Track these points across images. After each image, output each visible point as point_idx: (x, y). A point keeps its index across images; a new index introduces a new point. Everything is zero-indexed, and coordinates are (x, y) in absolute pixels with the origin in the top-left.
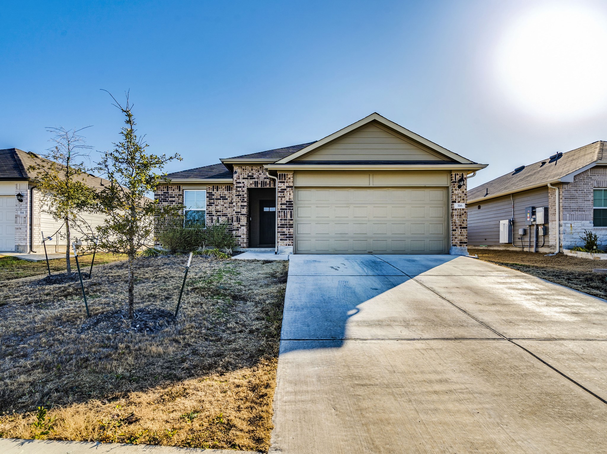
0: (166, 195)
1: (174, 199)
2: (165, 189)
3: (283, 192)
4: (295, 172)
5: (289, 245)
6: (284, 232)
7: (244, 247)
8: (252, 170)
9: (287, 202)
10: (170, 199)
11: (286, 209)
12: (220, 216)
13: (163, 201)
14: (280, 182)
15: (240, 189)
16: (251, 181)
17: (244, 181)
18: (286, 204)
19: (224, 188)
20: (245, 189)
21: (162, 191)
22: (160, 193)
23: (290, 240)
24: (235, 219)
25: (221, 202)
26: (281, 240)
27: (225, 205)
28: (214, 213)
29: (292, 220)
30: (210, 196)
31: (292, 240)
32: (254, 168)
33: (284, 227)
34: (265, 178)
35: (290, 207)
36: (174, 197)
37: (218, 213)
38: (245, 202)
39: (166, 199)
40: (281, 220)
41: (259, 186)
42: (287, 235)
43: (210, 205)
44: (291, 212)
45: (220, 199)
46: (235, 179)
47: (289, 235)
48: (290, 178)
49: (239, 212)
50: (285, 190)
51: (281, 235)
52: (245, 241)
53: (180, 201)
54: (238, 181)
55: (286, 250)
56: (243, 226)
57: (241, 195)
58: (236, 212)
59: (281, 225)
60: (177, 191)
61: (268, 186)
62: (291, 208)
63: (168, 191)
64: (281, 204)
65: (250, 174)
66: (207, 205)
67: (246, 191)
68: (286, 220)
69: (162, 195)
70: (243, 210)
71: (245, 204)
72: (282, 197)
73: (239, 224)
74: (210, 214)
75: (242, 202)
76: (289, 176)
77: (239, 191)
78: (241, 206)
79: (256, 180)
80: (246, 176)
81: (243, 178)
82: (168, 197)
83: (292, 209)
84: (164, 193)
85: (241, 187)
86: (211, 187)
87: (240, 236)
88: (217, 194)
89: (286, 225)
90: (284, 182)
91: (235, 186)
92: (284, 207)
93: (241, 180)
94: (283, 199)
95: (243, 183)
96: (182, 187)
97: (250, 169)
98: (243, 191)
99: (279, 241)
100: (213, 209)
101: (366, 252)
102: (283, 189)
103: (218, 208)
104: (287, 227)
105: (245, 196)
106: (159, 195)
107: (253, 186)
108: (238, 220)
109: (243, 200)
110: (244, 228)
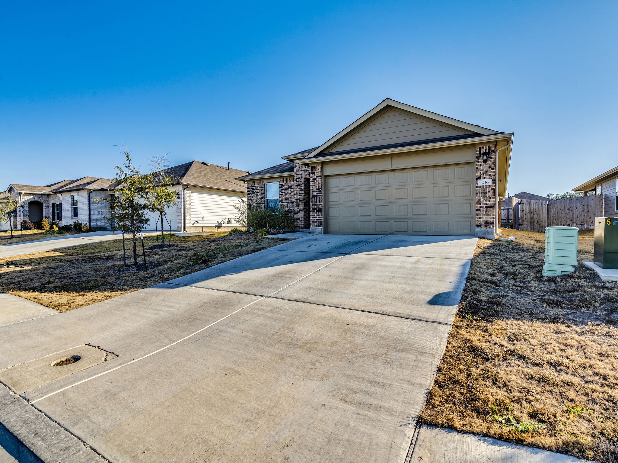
1: (258, 191)
2: (253, 184)
3: (314, 181)
4: (323, 164)
5: (318, 226)
6: (314, 215)
7: (302, 228)
9: (317, 189)
10: (257, 191)
11: (316, 196)
12: (288, 202)
13: (252, 193)
14: (312, 173)
15: (299, 180)
16: (307, 173)
17: (301, 173)
18: (316, 192)
19: (291, 179)
20: (302, 180)
21: (251, 185)
23: (319, 222)
24: (295, 205)
25: (289, 191)
26: (314, 222)
27: (292, 194)
28: (284, 200)
29: (320, 205)
30: (281, 186)
31: (321, 222)
33: (314, 211)
35: (319, 193)
36: (259, 189)
37: (288, 201)
38: (303, 190)
40: (312, 205)
42: (316, 217)
43: (281, 194)
44: (320, 198)
45: (288, 189)
46: (295, 172)
47: (318, 217)
48: (319, 169)
49: (298, 199)
50: (315, 179)
51: (312, 218)
52: (303, 222)
53: (263, 192)
54: (297, 173)
55: (316, 230)
56: (301, 210)
57: (299, 185)
58: (296, 199)
59: (312, 209)
60: (260, 184)
62: (320, 195)
63: (255, 185)
64: (313, 192)
66: (280, 194)
67: (303, 182)
68: (316, 205)
70: (301, 197)
71: (303, 192)
72: (313, 185)
73: (298, 208)
74: (282, 201)
75: (300, 190)
76: (318, 168)
77: (298, 182)
78: (300, 194)
80: (303, 169)
81: (301, 171)
82: (255, 190)
83: (321, 196)
84: (253, 187)
85: (299, 178)
86: (282, 180)
87: (299, 219)
88: (286, 184)
89: (316, 209)
90: (314, 173)
91: (296, 177)
92: (315, 194)
93: (299, 173)
94: (314, 187)
95: (301, 174)
96: (264, 181)
98: (301, 181)
99: (312, 223)
100: (283, 197)
101: (388, 233)
102: (314, 179)
103: (287, 196)
104: (317, 211)
105: (303, 185)
106: (250, 188)
108: (298, 205)
109: (301, 188)
110: (302, 212)
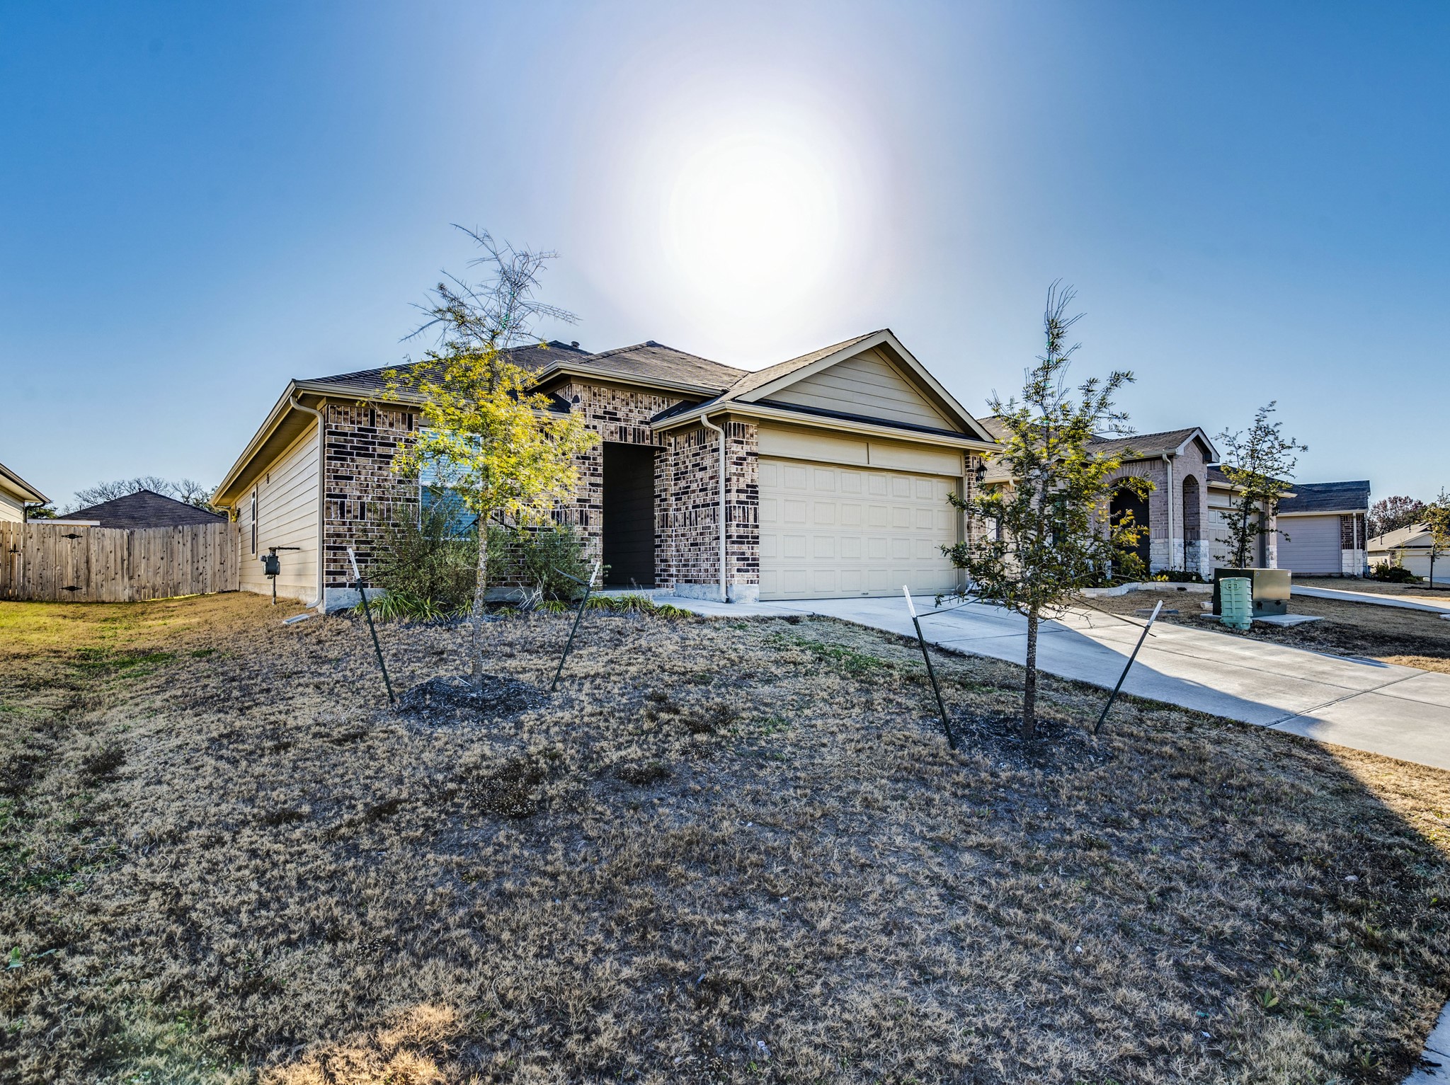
0: (366, 437)
2: (364, 419)
3: (741, 464)
8: (614, 398)
10: (380, 450)
13: (358, 455)
16: (613, 426)
17: (596, 422)
20: (599, 444)
21: (353, 422)
22: (346, 430)
24: (576, 516)
32: (619, 394)
34: (642, 422)
36: (394, 445)
38: (599, 475)
39: (367, 449)
41: (630, 440)
49: (585, 501)
50: (745, 459)
54: (583, 421)
56: (595, 534)
57: (588, 458)
58: (579, 500)
61: (647, 443)
63: (372, 424)
64: (738, 491)
65: (610, 408)
67: (600, 449)
69: (353, 435)
70: (596, 495)
71: (600, 480)
72: (740, 475)
73: (585, 529)
75: (592, 475)
78: (591, 484)
79: (623, 424)
80: (600, 412)
81: (595, 417)
82: (374, 443)
84: (360, 429)
92: (743, 497)
93: (589, 421)
94: (741, 480)
95: (595, 427)
96: (418, 420)
97: (610, 396)
98: (594, 449)
105: (600, 460)
106: (345, 434)
107: (616, 439)
108: (584, 519)
109: (595, 470)
110: (598, 541)
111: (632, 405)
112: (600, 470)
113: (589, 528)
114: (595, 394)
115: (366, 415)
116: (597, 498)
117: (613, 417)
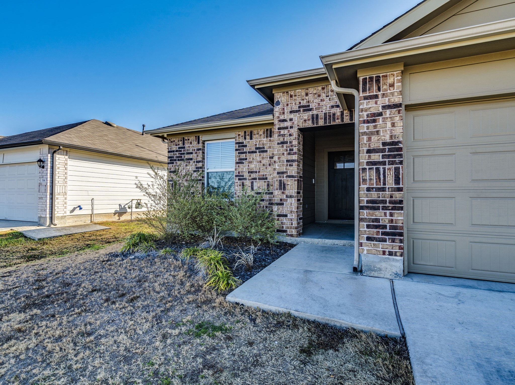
0: (180, 151)
1: (191, 156)
2: (180, 142)
3: (374, 121)
5: (391, 254)
6: (377, 220)
7: (292, 236)
8: (307, 95)
9: (384, 144)
10: (187, 156)
11: (384, 163)
12: (255, 179)
13: (178, 160)
14: (366, 98)
15: (286, 132)
16: (306, 115)
17: (292, 116)
18: (383, 151)
19: (261, 133)
20: (294, 132)
21: (176, 145)
22: (174, 149)
23: (393, 241)
24: (276, 184)
25: (257, 156)
26: (368, 239)
27: (264, 162)
28: (246, 175)
29: (400, 190)
30: (241, 145)
31: (401, 241)
32: (311, 90)
33: (378, 208)
34: (332, 107)
35: (395, 156)
36: (192, 153)
37: (253, 176)
38: (295, 153)
39: (181, 157)
40: (368, 189)
41: (321, 123)
42: (385, 227)
43: (240, 162)
44: (397, 170)
45: (255, 152)
46: (277, 114)
47: (392, 227)
48: (392, 85)
49: (283, 173)
50: (380, 114)
51: (368, 226)
52: (295, 224)
53: (200, 159)
54: (282, 117)
55: (383, 265)
56: (291, 197)
57: (286, 143)
58: (278, 173)
59: (368, 202)
60: (195, 143)
61: (338, 122)
62: (397, 160)
63: (184, 144)
64: (369, 151)
65: (304, 103)
66: (237, 163)
67: (295, 135)
68: (383, 189)
69: (177, 151)
70: (291, 168)
71: (295, 157)
72: (372, 133)
73: (283, 193)
74: (240, 177)
75: (289, 154)
76: (390, 80)
77: (284, 135)
78: (288, 161)
79: (315, 112)
80: (296, 108)
81: (291, 112)
82: (184, 154)
83: (401, 163)
84: (179, 148)
85: (287, 128)
86: (242, 134)
87: (286, 216)
88: (251, 144)
89: (384, 202)
90: (376, 97)
91: (277, 126)
92: (377, 157)
93: (287, 116)
94: (374, 138)
95: (291, 120)
96: (203, 138)
97: (303, 94)
98: (290, 135)
99: (364, 241)
100: (244, 168)
102: (374, 115)
103: (252, 166)
104: (385, 208)
105: (295, 142)
106: (174, 151)
107: (309, 124)
108: (282, 186)
109: (291, 150)
110: (294, 201)
111: (323, 96)
112: (295, 150)
113: (287, 192)
114: (291, 96)
115: (181, 141)
116: (294, 170)
117: (307, 108)
